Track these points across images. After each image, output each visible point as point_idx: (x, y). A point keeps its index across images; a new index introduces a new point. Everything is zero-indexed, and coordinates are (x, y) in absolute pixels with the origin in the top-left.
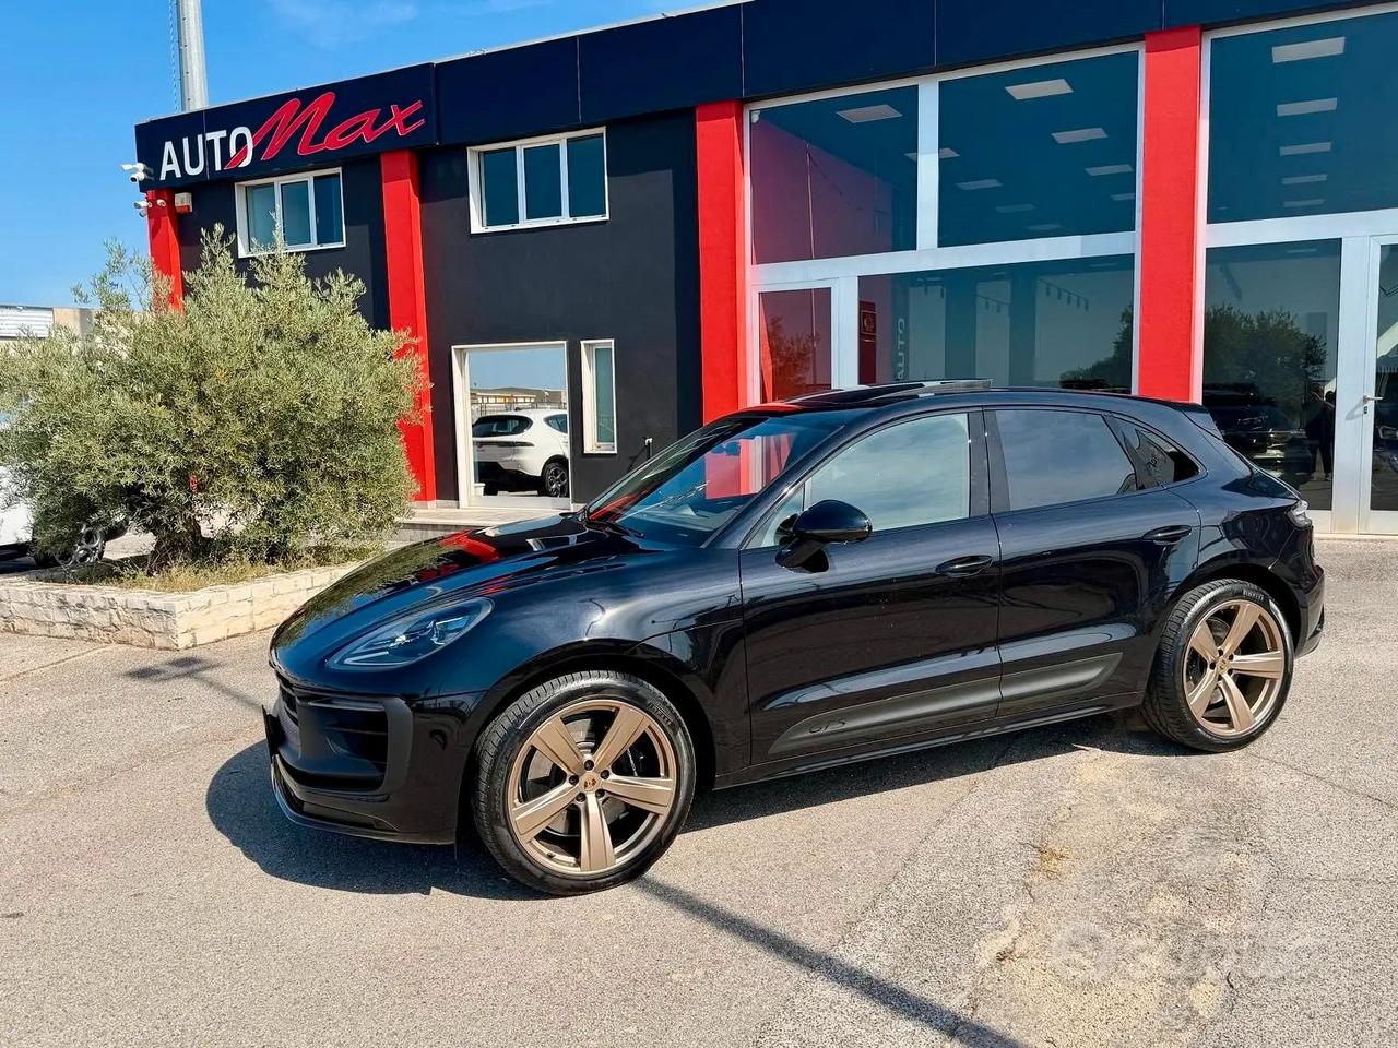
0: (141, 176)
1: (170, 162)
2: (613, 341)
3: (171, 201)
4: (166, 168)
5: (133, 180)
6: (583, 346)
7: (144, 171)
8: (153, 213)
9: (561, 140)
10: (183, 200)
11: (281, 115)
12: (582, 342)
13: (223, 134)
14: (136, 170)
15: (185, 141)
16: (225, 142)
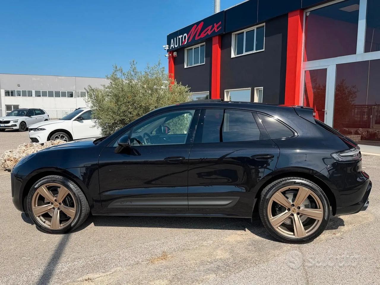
0: (167, 48)
1: (172, 44)
2: (263, 87)
3: (172, 54)
4: (171, 46)
5: (165, 49)
6: (255, 89)
7: (168, 47)
8: (169, 57)
9: (254, 28)
10: (175, 54)
11: (192, 30)
12: (255, 88)
13: (182, 36)
14: (166, 47)
15: (175, 38)
16: (182, 38)
